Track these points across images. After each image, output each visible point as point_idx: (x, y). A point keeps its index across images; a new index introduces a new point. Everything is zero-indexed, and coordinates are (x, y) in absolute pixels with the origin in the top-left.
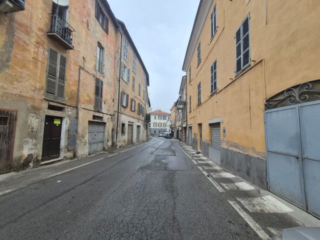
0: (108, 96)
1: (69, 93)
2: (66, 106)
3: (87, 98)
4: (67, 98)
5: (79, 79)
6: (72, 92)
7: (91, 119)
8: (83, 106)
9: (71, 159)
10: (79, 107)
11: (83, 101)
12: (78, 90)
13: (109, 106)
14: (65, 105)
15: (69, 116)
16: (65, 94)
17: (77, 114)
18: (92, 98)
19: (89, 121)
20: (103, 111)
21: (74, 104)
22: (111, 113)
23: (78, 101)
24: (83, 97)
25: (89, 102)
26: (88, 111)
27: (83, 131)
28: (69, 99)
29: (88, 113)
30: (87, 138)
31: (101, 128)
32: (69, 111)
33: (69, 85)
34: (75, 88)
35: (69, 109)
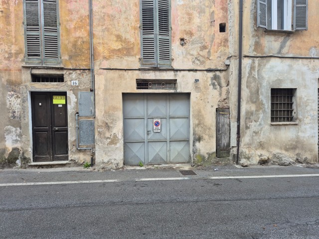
1: (70, 46)
2: (64, 72)
3: (117, 46)
4: (65, 57)
5: (91, 11)
6: (76, 42)
8: (106, 64)
10: (96, 68)
11: (106, 54)
13: (204, 48)
14: (62, 69)
16: (61, 50)
17: (93, 82)
18: (132, 40)
19: (124, 94)
20: (175, 66)
21: (83, 64)
23: (93, 56)
24: (105, 43)
25: (127, 51)
26: (121, 72)
28: (71, 57)
29: (120, 77)
30: (118, 129)
33: (68, 31)
35: (74, 75)
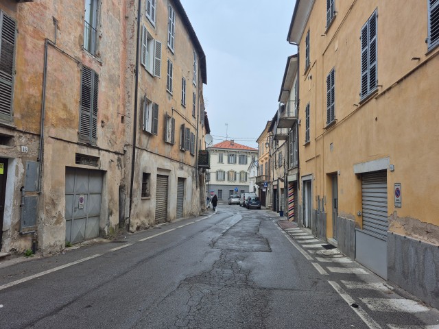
0: (111, 109)
1: (23, 103)
2: (15, 134)
3: (62, 115)
4: (17, 115)
5: (45, 69)
6: (29, 99)
7: (73, 164)
8: (53, 132)
9: (27, 255)
10: (45, 135)
11: (54, 121)
12: (43, 95)
13: (114, 133)
14: (13, 129)
15: (23, 157)
16: (14, 105)
17: (41, 150)
18: (74, 113)
19: (67, 167)
20: (99, 144)
21: (33, 128)
22: (119, 148)
23: (42, 121)
24: (54, 112)
25: (67, 122)
26: (66, 144)
27: (55, 189)
28: (23, 116)
29: (65, 148)
30: (61, 207)
31: (94, 184)
32: (23, 145)
33: (22, 84)
34: (35, 91)
35: (23, 140)
